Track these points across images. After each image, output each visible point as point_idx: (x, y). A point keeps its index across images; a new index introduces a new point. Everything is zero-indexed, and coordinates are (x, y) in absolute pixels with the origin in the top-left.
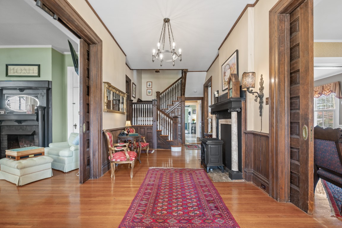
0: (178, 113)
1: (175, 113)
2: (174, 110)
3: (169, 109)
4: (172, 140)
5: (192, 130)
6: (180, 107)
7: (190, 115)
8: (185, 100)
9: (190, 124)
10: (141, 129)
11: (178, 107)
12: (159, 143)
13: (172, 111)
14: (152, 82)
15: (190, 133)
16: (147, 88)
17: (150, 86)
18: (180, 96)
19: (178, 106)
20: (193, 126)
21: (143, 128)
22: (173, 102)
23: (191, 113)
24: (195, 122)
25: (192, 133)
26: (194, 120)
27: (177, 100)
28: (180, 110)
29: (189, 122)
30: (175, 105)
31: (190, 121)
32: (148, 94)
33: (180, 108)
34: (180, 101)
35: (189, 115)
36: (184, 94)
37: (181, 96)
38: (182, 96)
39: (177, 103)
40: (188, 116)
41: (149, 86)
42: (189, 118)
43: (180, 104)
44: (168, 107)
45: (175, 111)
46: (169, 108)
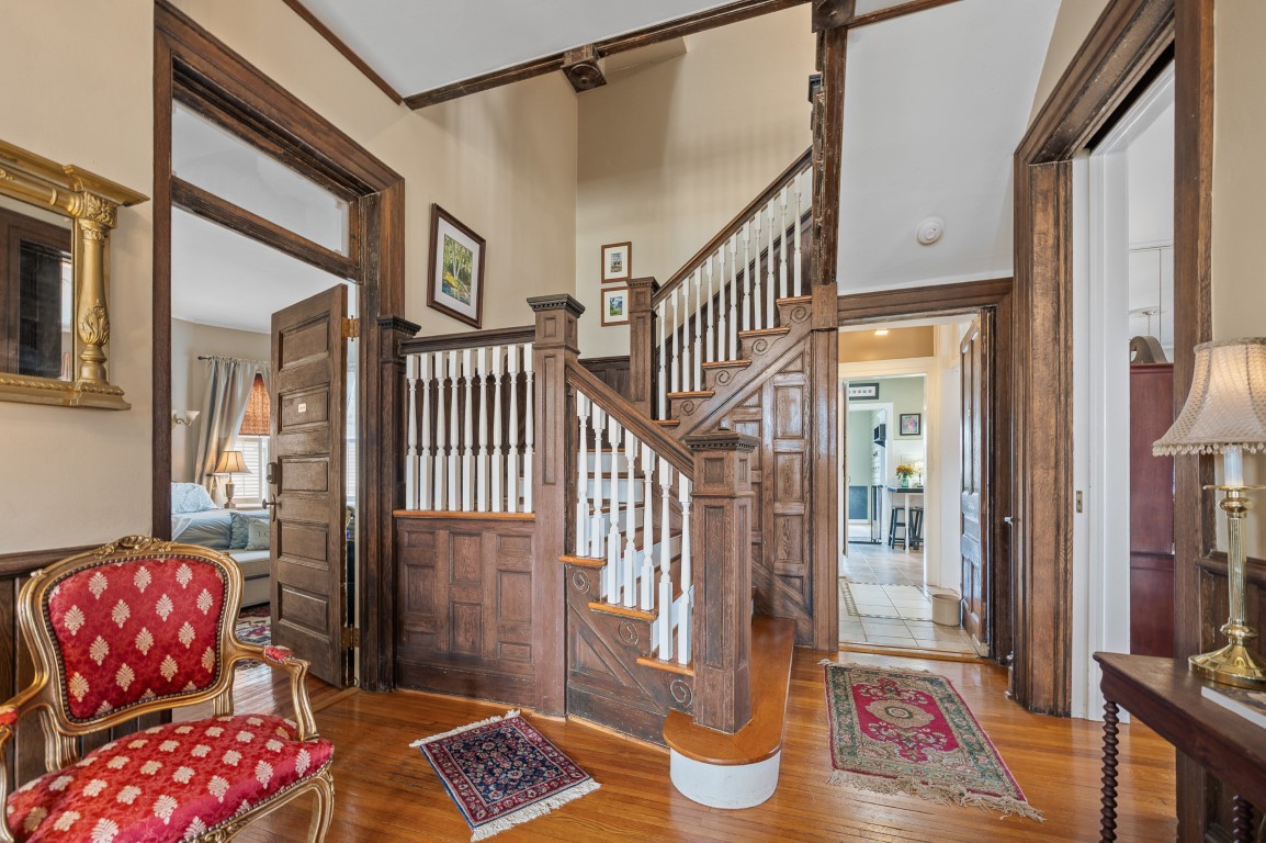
0: (787, 417)
1: (760, 421)
2: (754, 400)
3: (722, 393)
4: (683, 659)
5: (895, 524)
6: (802, 371)
7: (882, 443)
8: (841, 321)
9: (884, 491)
10: (459, 539)
11: (779, 378)
12: (584, 668)
13: (739, 405)
14: (629, 244)
15: (885, 539)
16: (604, 281)
17: (620, 269)
18: (797, 292)
19: (781, 372)
20: (898, 505)
21: (470, 535)
22: (747, 343)
23: (891, 431)
24: (912, 482)
25: (894, 542)
26: (905, 472)
27: (777, 325)
28: (796, 394)
29: (877, 482)
30: (758, 364)
31: (884, 477)
32: (608, 318)
33: (797, 379)
34: (799, 329)
35: (878, 448)
36: (829, 276)
37: (806, 289)
38: (817, 290)
39: (775, 346)
40: (871, 449)
41: (616, 267)
42: (877, 459)
43: (802, 354)
44: (710, 375)
45: (760, 405)
46: (717, 389)
